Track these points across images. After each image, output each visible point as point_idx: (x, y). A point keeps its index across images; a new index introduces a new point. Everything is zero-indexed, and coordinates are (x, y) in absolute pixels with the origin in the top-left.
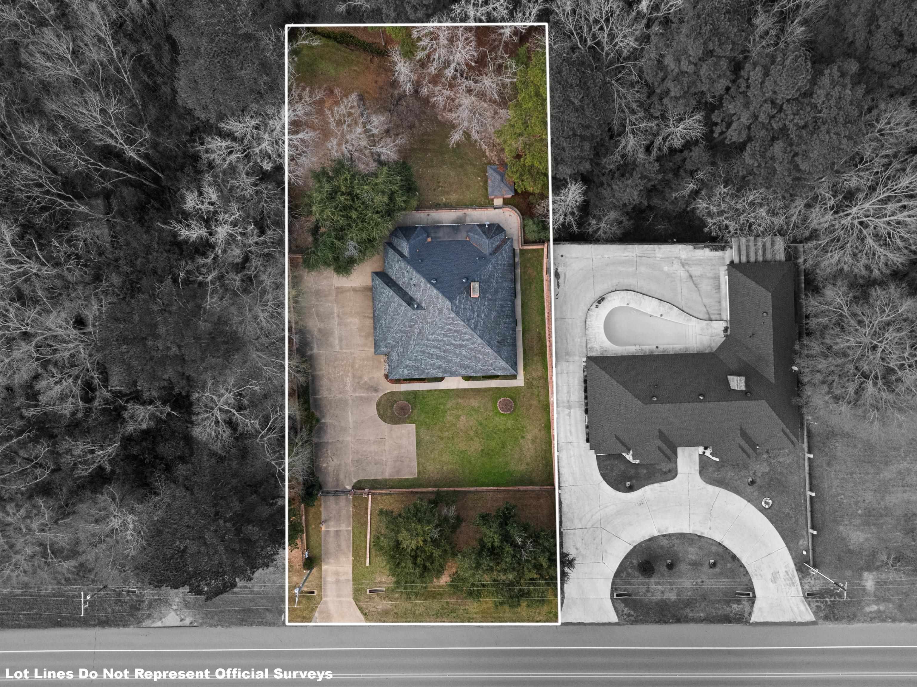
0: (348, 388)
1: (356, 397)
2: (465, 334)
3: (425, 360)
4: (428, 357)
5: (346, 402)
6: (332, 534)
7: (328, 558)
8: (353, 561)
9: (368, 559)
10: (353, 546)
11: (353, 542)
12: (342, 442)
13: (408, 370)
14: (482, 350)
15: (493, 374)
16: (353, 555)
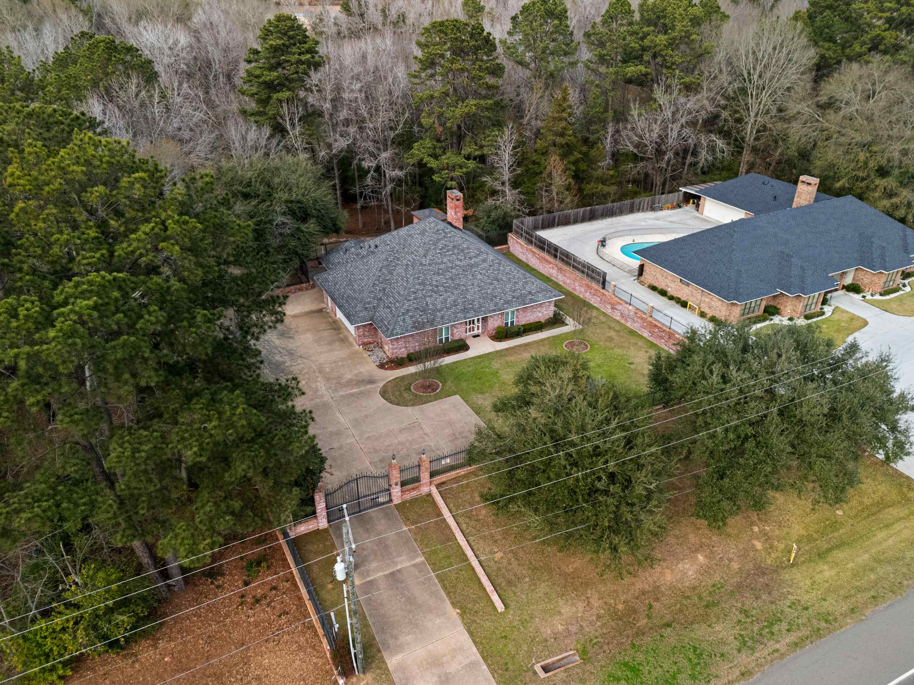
1: (342, 396)
2: (468, 248)
3: (431, 296)
4: (432, 291)
5: (326, 406)
6: (382, 585)
7: (396, 638)
8: (462, 615)
9: (495, 598)
10: (445, 588)
11: (441, 579)
12: (340, 448)
13: (411, 317)
14: (501, 268)
15: (532, 301)
16: (453, 604)
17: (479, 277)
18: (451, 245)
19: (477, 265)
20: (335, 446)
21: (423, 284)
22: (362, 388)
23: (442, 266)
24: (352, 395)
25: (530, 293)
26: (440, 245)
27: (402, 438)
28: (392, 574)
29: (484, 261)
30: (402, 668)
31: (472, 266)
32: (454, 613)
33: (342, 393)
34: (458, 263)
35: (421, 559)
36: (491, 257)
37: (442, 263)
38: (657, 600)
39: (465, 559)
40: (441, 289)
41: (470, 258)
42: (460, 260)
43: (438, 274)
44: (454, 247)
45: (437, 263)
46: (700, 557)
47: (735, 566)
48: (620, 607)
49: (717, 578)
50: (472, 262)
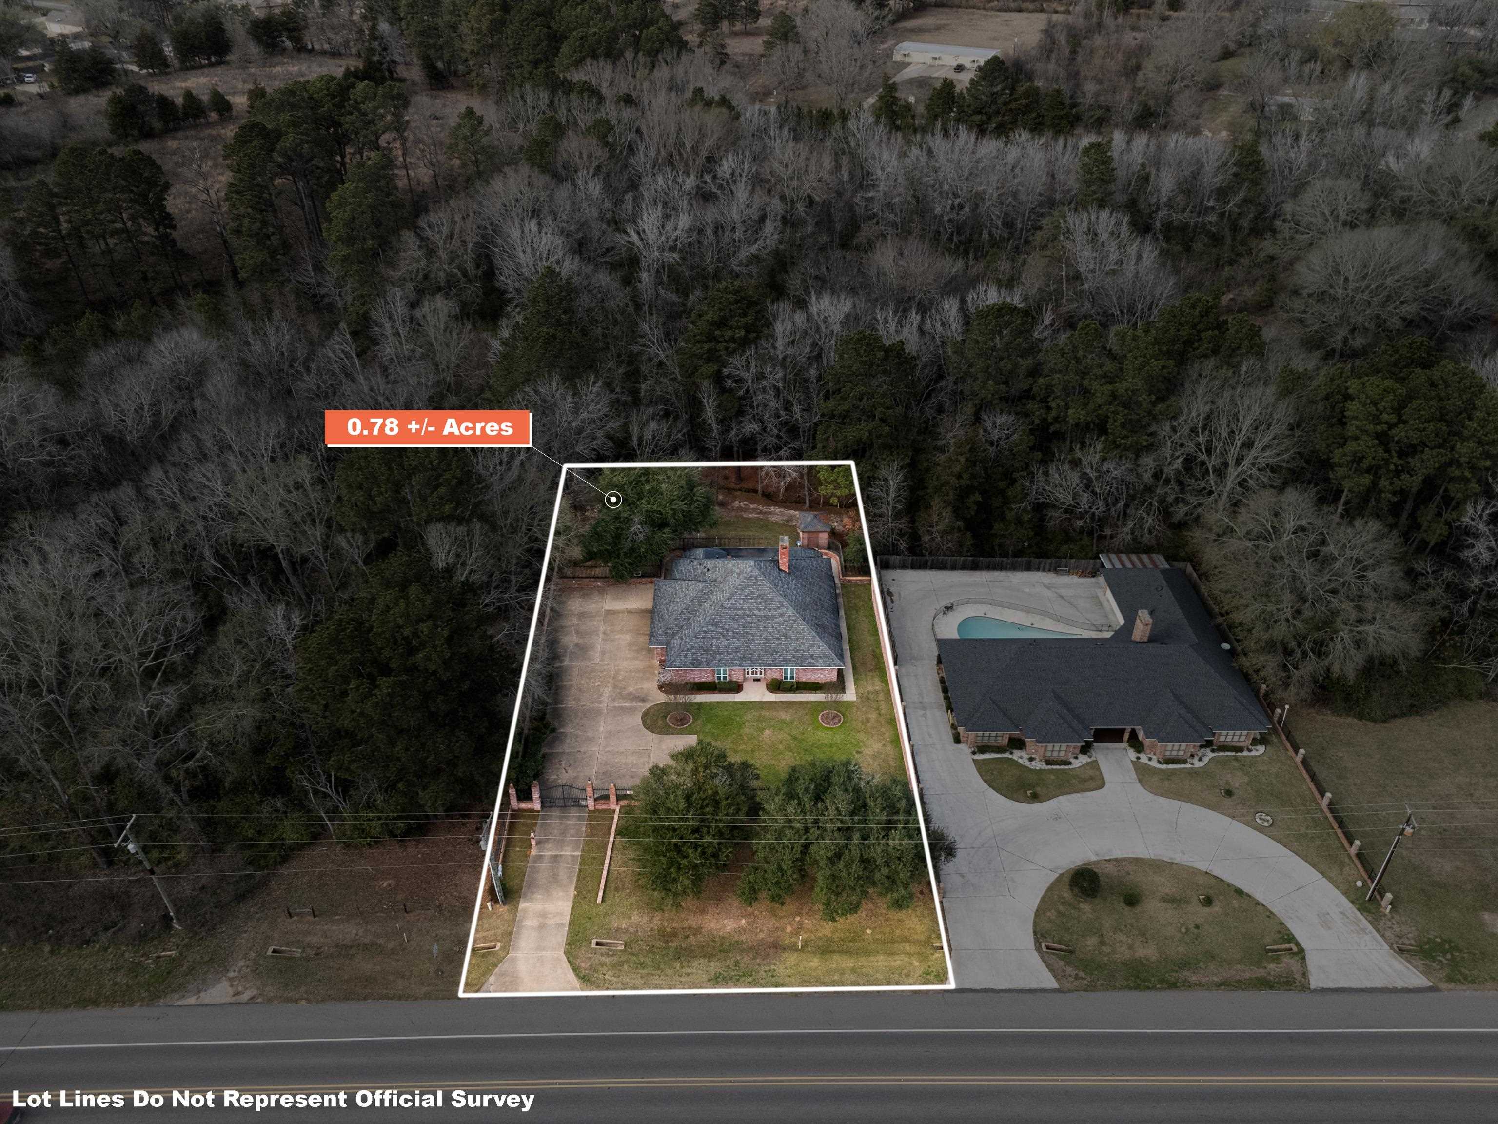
0: (605, 698)
1: (615, 707)
2: (772, 600)
3: (718, 639)
4: (722, 633)
5: (598, 712)
6: (546, 860)
7: (533, 893)
8: (575, 896)
9: (601, 894)
10: (578, 877)
11: (580, 870)
12: (585, 753)
13: (693, 654)
14: (795, 626)
15: (810, 664)
16: (576, 888)
17: (770, 629)
18: (757, 593)
19: (773, 617)
20: (582, 750)
21: (716, 625)
22: (634, 704)
23: (740, 612)
24: (622, 708)
25: (812, 656)
26: (747, 592)
27: (631, 759)
28: (556, 856)
29: (782, 615)
30: (525, 911)
31: (767, 618)
32: (572, 892)
33: (616, 704)
34: (756, 612)
35: (578, 853)
36: (790, 613)
37: (742, 609)
38: (694, 935)
39: (603, 864)
40: (730, 633)
41: (770, 610)
42: (759, 610)
43: (734, 619)
44: (759, 596)
45: (736, 609)
46: (743, 921)
47: (761, 935)
48: (669, 930)
49: (743, 938)
50: (770, 614)
